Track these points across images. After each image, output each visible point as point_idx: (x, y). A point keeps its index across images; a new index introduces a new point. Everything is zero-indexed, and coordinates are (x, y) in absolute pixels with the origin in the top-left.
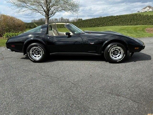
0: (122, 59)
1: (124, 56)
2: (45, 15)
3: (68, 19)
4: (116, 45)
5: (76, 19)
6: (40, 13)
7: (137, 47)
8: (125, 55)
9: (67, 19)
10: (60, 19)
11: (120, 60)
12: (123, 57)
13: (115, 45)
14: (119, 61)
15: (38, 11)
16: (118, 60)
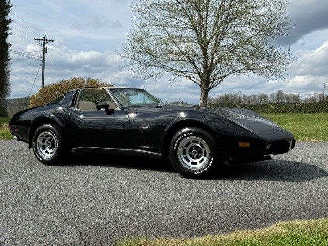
0: (206, 169)
1: (211, 162)
2: (200, 83)
3: (296, 94)
4: (191, 133)
5: (320, 95)
6: (190, 77)
7: (246, 142)
8: (212, 159)
9: (294, 96)
10: (275, 97)
11: (202, 172)
12: (209, 163)
13: (188, 134)
14: (199, 173)
15: (185, 74)
16: (197, 171)
